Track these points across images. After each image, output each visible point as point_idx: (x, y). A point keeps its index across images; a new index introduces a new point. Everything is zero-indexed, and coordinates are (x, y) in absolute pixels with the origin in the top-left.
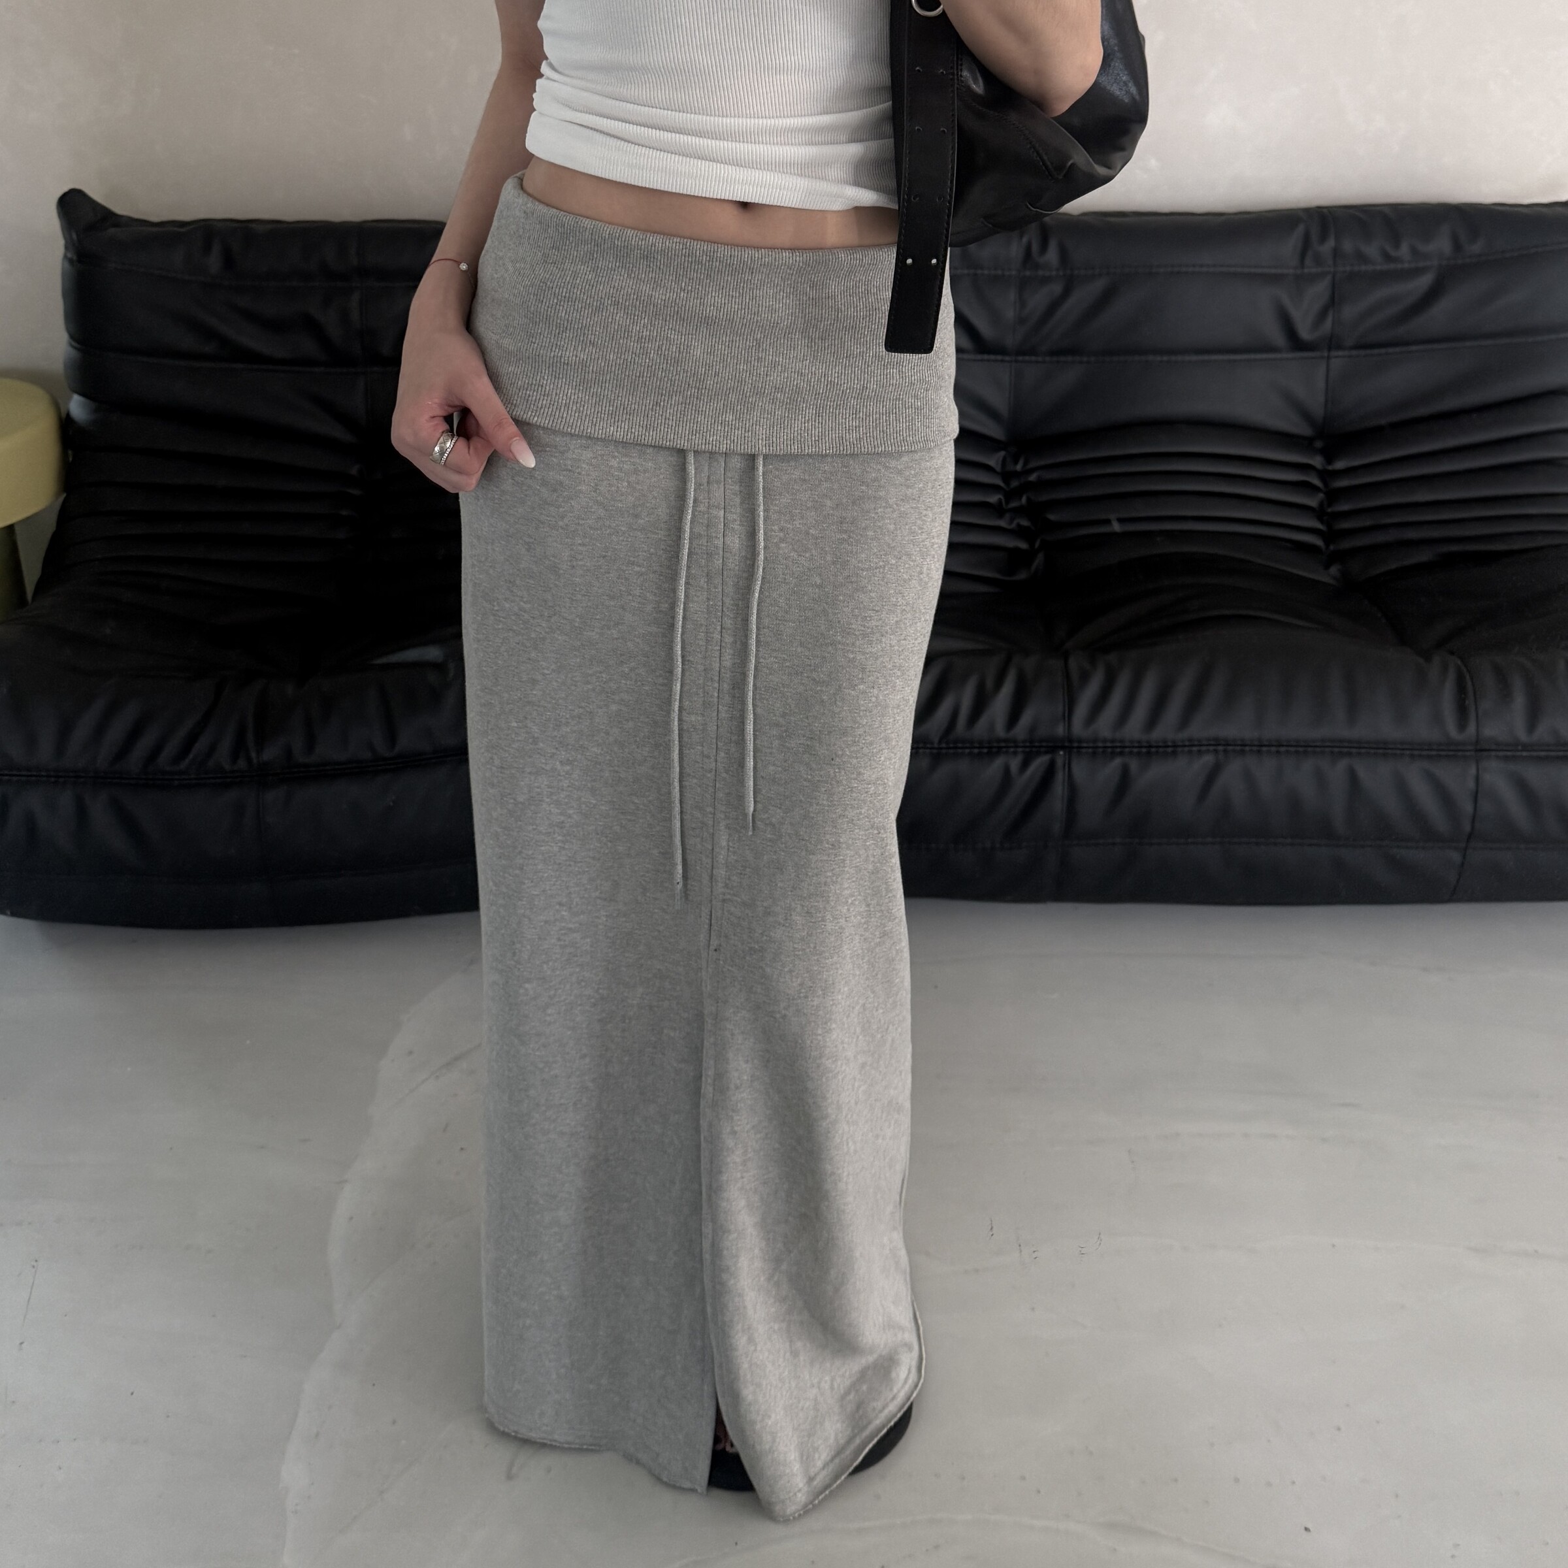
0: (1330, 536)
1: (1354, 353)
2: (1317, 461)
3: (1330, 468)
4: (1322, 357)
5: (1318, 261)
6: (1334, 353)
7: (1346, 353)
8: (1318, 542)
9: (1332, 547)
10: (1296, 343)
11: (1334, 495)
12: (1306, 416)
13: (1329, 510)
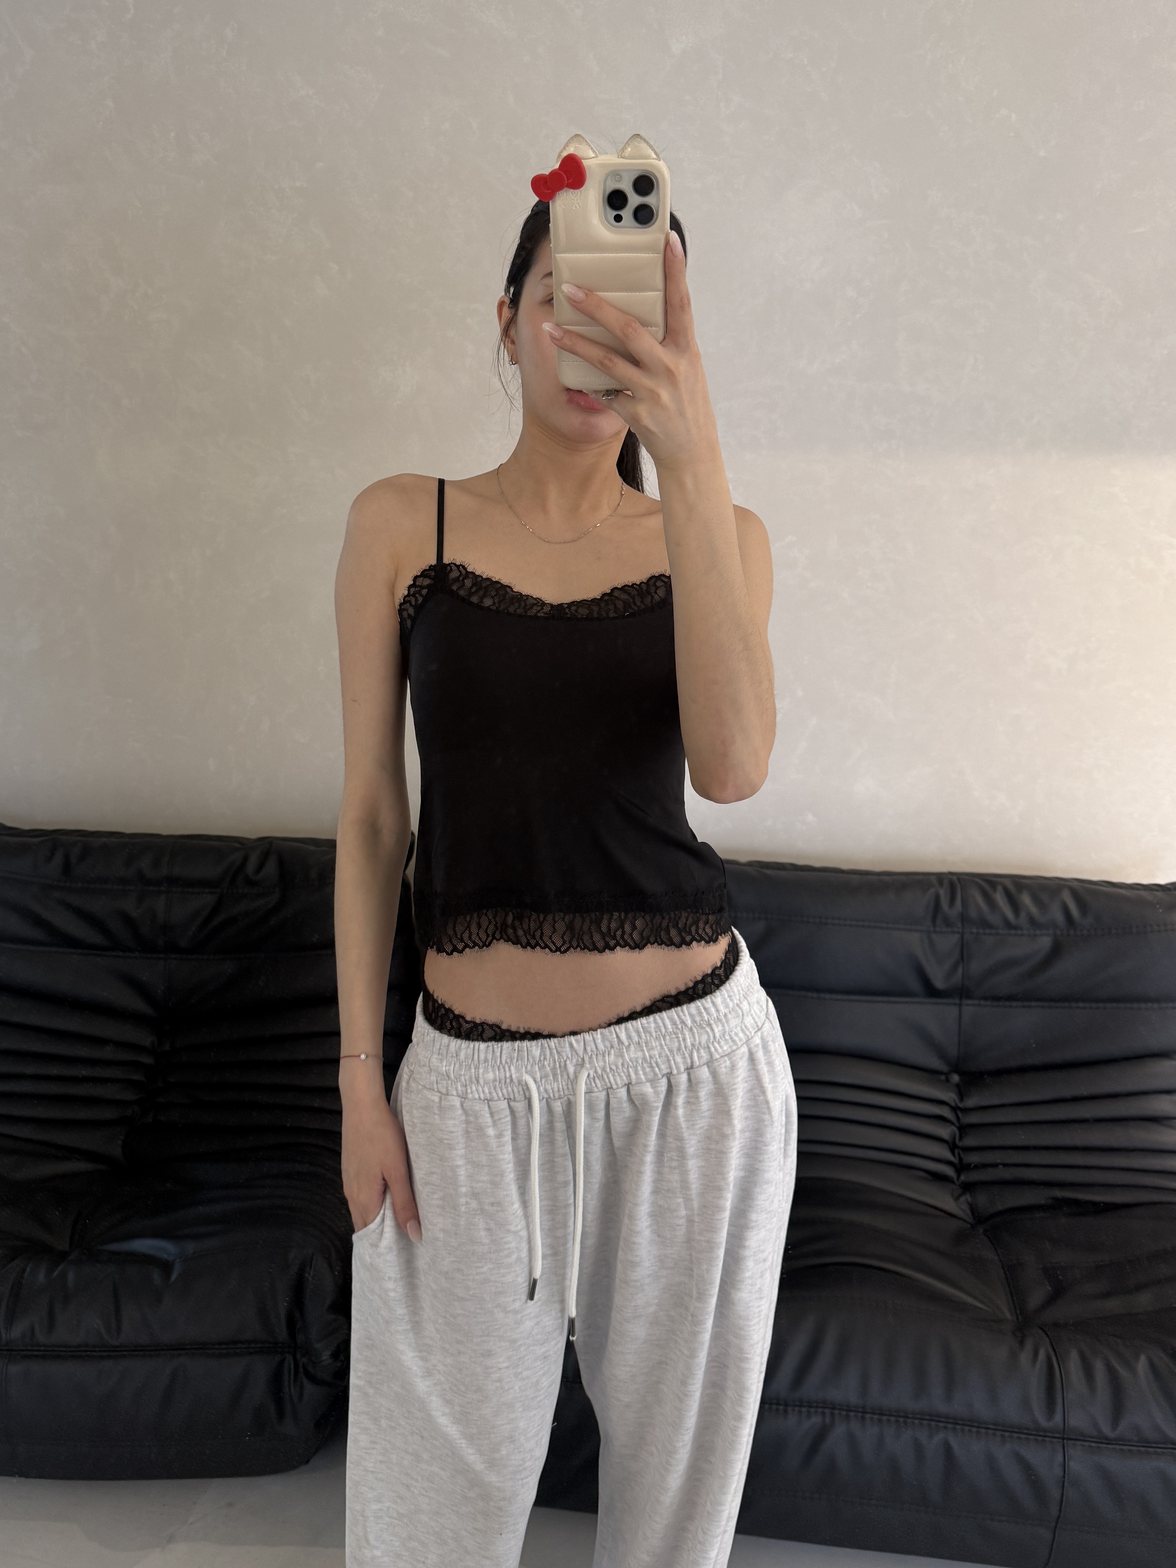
0: (961, 1167)
1: (982, 1002)
2: (950, 1096)
3: (961, 1105)
4: (955, 1004)
5: (948, 923)
6: (965, 1002)
7: (976, 1002)
8: (949, 1171)
9: (962, 1178)
10: (931, 991)
11: (963, 1129)
12: (942, 1054)
13: (960, 1144)
